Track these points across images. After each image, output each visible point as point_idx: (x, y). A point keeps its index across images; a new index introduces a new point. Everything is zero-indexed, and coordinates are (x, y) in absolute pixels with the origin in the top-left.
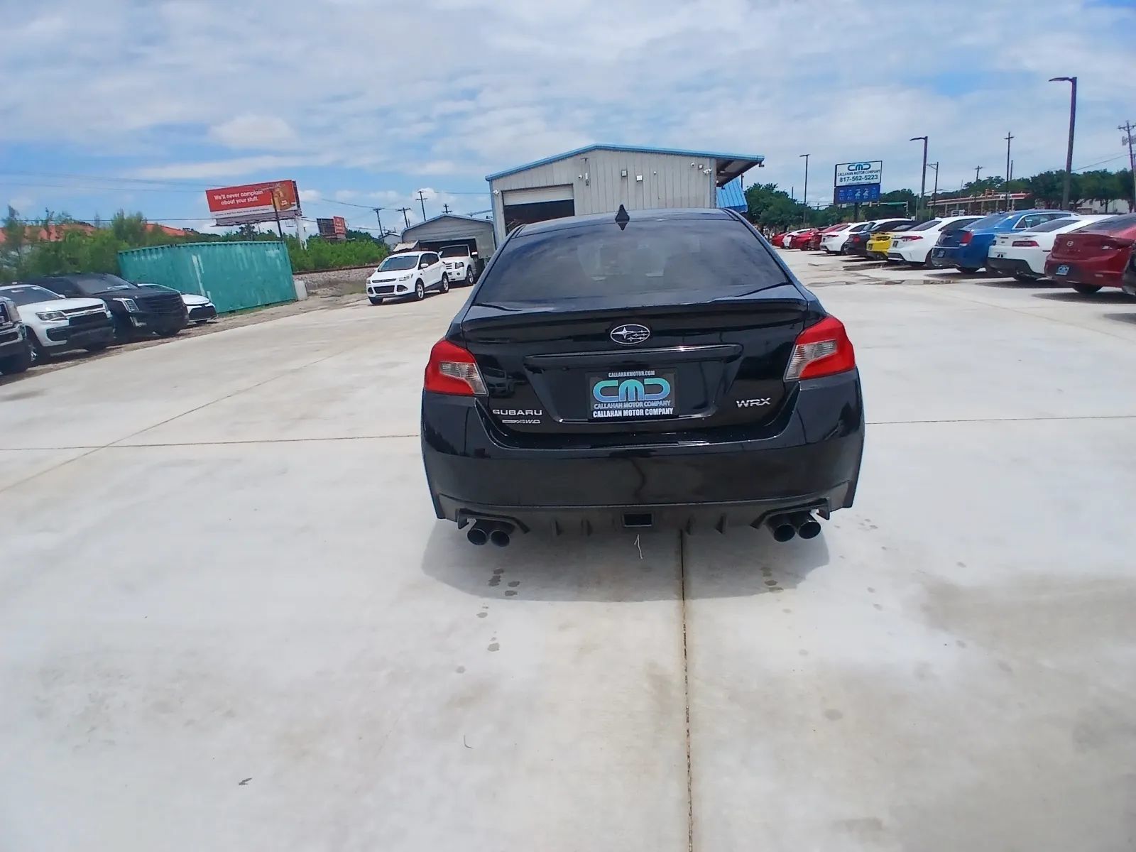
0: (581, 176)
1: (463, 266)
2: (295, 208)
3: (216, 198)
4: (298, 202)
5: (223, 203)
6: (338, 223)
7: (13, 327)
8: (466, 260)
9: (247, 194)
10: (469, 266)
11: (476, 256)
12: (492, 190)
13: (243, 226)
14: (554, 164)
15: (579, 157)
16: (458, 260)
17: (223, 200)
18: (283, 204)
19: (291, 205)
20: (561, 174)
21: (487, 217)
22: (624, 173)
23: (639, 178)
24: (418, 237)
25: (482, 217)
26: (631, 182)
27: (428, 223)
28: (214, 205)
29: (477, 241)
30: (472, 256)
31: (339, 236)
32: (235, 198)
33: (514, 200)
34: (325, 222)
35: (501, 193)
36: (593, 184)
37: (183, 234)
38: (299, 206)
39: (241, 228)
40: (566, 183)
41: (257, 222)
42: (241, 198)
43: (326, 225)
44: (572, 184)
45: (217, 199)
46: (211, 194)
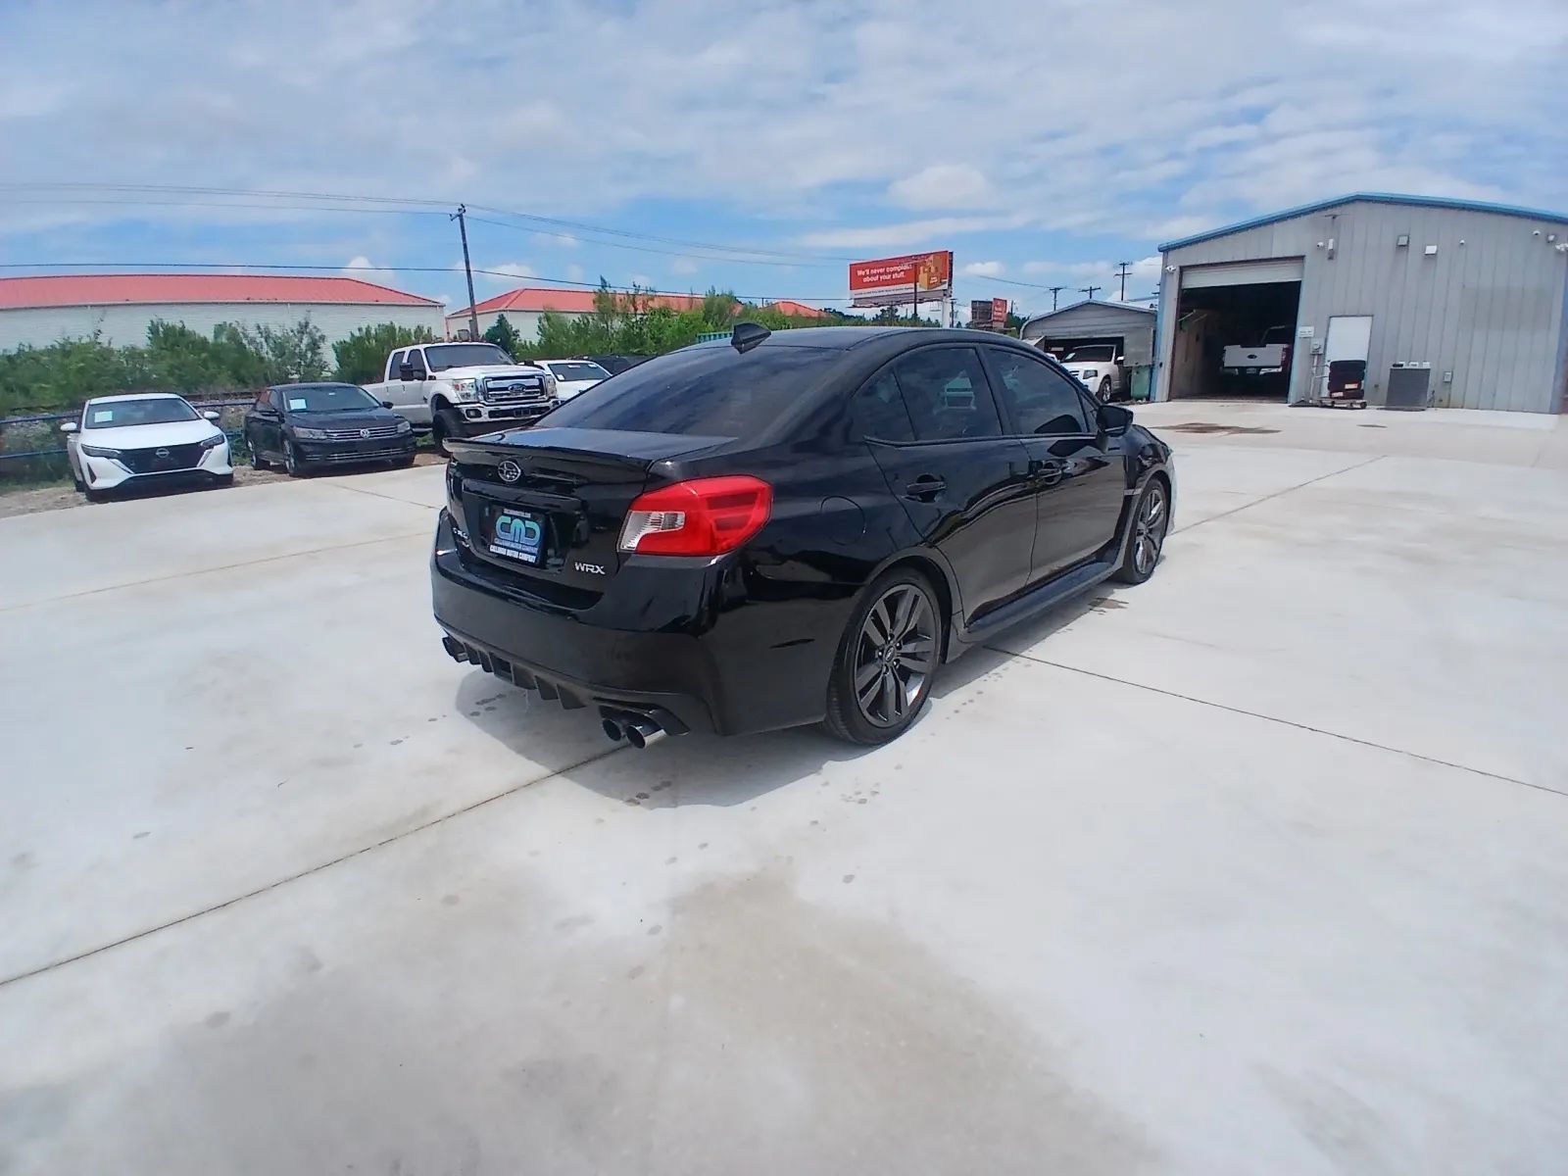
0: (1321, 244)
1: (1096, 375)
2: (946, 286)
3: (860, 273)
4: (950, 281)
5: (866, 280)
6: (998, 306)
7: (548, 401)
8: (1104, 368)
9: (892, 269)
10: (1107, 377)
11: (1121, 361)
12: (1165, 264)
13: (885, 308)
14: (1275, 224)
15: (1324, 213)
16: (1091, 366)
17: (865, 276)
18: (932, 282)
19: (942, 283)
20: (1284, 241)
21: (1152, 306)
22: (1403, 241)
23: (1431, 249)
24: (1044, 331)
25: (1145, 306)
26: (1413, 256)
27: (1060, 313)
28: (856, 282)
29: (1126, 341)
30: (1116, 362)
31: (995, 325)
32: (880, 274)
33: (1198, 281)
34: (982, 305)
35: (1178, 270)
36: (1340, 257)
37: (816, 315)
38: (950, 285)
39: (883, 311)
40: (1292, 254)
41: (899, 303)
42: (886, 273)
43: (983, 311)
44: (1302, 258)
45: (860, 275)
46: (854, 268)
